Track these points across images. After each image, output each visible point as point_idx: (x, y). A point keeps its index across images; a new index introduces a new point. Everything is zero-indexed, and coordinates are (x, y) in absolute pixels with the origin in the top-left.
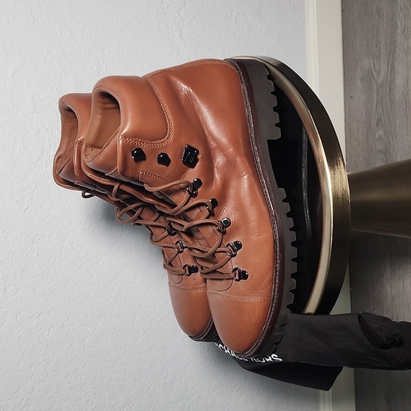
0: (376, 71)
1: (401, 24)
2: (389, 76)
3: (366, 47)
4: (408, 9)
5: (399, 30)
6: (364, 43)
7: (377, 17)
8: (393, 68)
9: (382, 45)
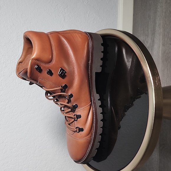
0: (146, 41)
1: (158, 22)
2: (152, 44)
3: (143, 31)
4: (161, 17)
5: (157, 25)
6: (142, 29)
7: (148, 19)
8: (153, 41)
9: (149, 31)
